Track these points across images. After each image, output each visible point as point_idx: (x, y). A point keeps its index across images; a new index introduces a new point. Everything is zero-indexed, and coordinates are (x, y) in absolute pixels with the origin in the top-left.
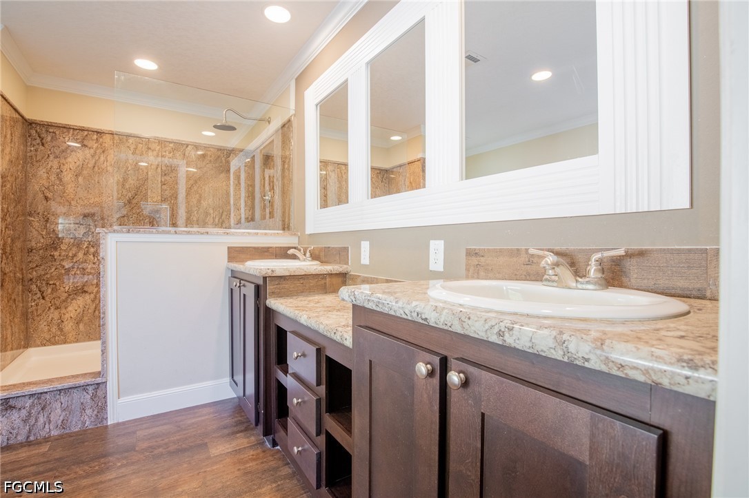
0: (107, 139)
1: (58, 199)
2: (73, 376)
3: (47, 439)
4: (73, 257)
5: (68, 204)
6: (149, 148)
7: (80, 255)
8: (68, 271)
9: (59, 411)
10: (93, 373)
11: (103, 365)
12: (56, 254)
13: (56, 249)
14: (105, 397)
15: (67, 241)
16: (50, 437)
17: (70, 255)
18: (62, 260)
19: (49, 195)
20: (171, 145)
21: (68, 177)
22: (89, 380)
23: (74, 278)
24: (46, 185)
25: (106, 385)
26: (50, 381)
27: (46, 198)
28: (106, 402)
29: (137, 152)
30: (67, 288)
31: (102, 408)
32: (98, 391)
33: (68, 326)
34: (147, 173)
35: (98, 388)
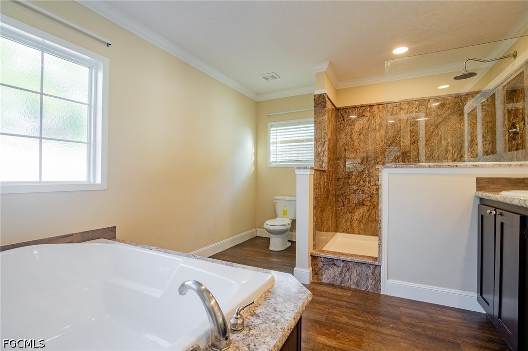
0: (375, 108)
1: (351, 150)
2: (362, 256)
3: (349, 289)
4: (358, 183)
5: (355, 152)
6: (401, 109)
7: (362, 182)
8: (355, 191)
9: (355, 274)
10: (373, 257)
11: (379, 254)
12: (350, 181)
13: (349, 178)
14: (380, 275)
15: (354, 173)
16: (350, 288)
17: (357, 182)
18: (353, 185)
19: (347, 148)
20: (417, 103)
21: (355, 136)
22: (371, 261)
23: (359, 195)
24: (345, 142)
25: (380, 268)
26: (351, 255)
27: (345, 150)
28: (380, 279)
29: (394, 113)
30: (355, 201)
31: (378, 282)
32: (376, 270)
33: (355, 224)
34: (400, 126)
35: (376, 268)
